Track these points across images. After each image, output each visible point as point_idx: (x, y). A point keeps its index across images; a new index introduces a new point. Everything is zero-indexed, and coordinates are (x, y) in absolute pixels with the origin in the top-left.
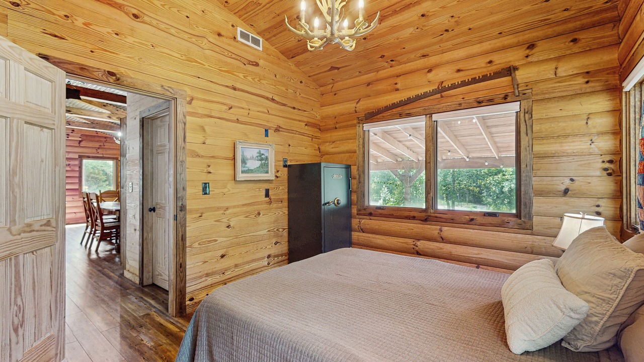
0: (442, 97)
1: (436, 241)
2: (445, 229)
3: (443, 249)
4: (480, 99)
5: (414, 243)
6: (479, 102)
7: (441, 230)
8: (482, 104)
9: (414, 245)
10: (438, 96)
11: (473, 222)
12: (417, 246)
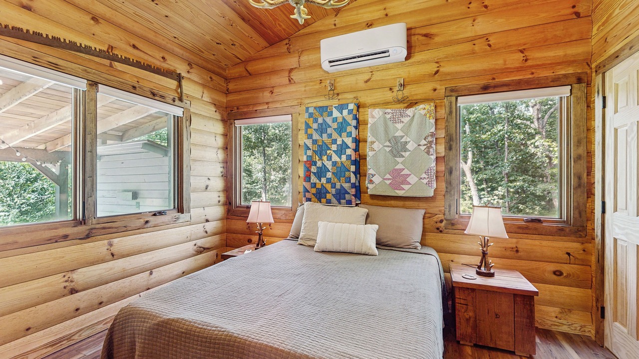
0: (111, 66)
1: (103, 261)
2: (115, 241)
3: (114, 268)
4: (154, 91)
5: (66, 278)
6: (154, 94)
7: (111, 245)
8: (156, 98)
9: (66, 281)
10: (107, 62)
11: (148, 225)
12: (72, 281)
